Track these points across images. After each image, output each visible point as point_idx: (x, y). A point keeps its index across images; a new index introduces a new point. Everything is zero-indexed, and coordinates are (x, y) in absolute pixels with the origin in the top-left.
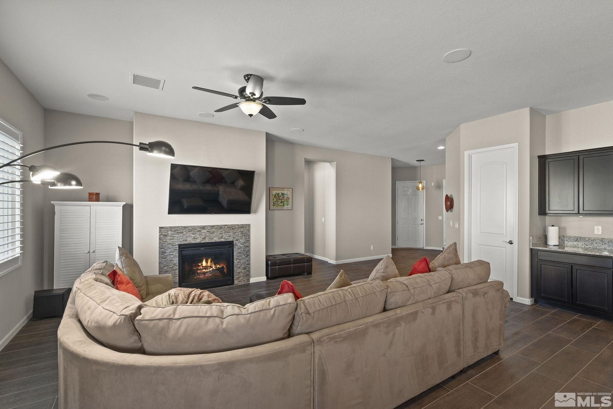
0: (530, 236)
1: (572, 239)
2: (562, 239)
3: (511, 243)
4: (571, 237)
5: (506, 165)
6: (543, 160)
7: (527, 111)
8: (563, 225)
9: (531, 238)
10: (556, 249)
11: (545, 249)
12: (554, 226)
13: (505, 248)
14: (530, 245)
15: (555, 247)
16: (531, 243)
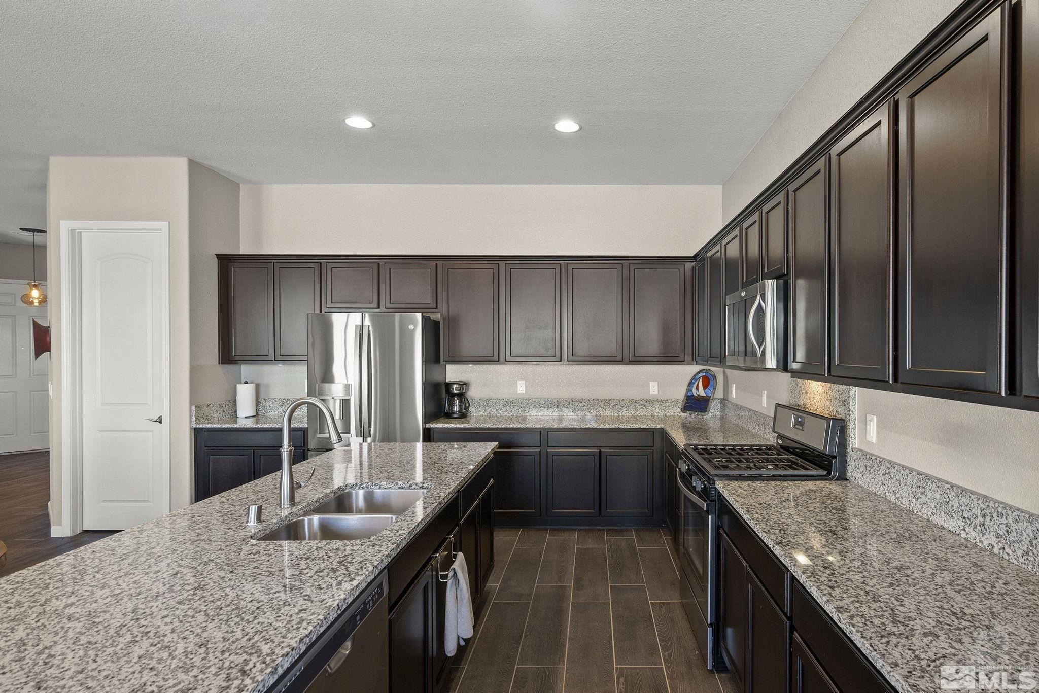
0: (191, 405)
1: (276, 403)
2: (264, 404)
3: (160, 420)
4: (276, 401)
5: (152, 263)
6: (226, 262)
7: (181, 165)
8: (265, 381)
9: (193, 407)
10: (250, 424)
11: (232, 426)
12: (247, 383)
13: (152, 431)
14: (191, 422)
15: (248, 419)
16: (194, 418)
